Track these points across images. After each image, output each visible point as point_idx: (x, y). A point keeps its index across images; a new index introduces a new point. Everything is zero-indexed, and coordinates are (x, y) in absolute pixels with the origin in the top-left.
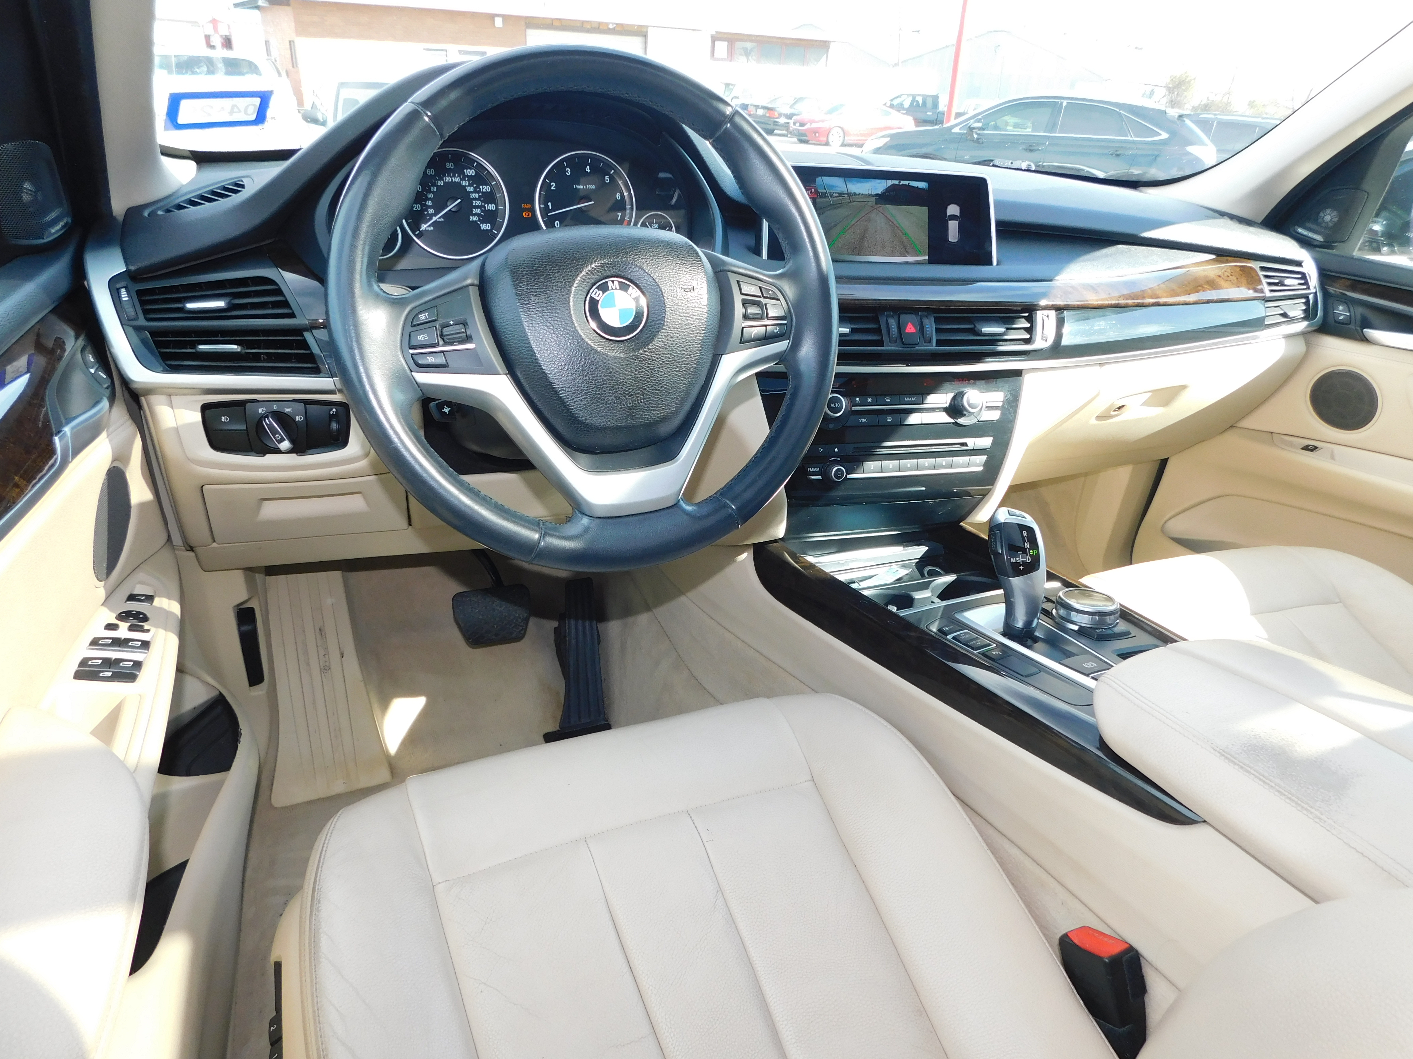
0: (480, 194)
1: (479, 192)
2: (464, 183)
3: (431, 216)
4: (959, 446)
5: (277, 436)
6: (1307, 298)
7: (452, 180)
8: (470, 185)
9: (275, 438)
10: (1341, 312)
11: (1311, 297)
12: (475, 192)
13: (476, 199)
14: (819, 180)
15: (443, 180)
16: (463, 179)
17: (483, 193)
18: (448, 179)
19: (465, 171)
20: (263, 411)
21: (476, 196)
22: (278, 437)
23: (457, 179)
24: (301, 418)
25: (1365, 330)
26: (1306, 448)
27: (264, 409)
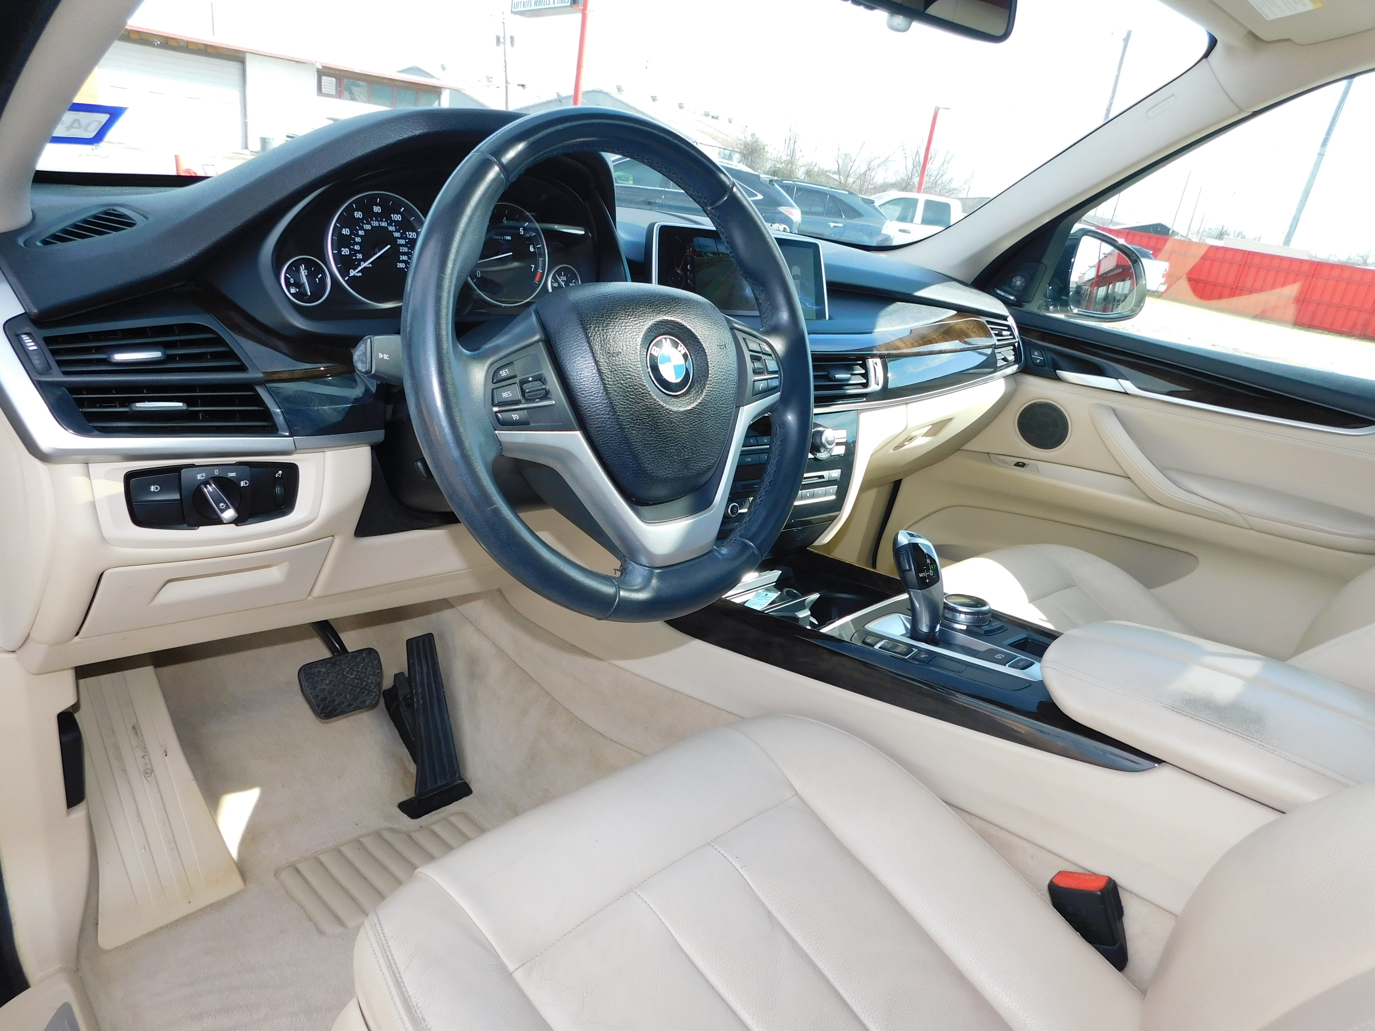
0: (407, 240)
1: (405, 238)
2: (391, 228)
3: (360, 261)
4: (817, 478)
5: (221, 504)
6: (1014, 346)
7: (379, 224)
8: (397, 231)
9: (218, 507)
10: (1037, 356)
11: (1016, 344)
12: (401, 238)
13: (402, 245)
14: (695, 240)
15: (371, 224)
16: (390, 224)
17: (409, 239)
18: (375, 224)
19: (392, 215)
20: (202, 477)
21: (403, 242)
22: (223, 506)
23: (384, 224)
24: (246, 483)
25: (1057, 371)
26: (1017, 464)
27: (204, 474)
